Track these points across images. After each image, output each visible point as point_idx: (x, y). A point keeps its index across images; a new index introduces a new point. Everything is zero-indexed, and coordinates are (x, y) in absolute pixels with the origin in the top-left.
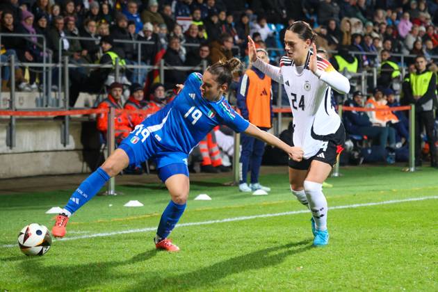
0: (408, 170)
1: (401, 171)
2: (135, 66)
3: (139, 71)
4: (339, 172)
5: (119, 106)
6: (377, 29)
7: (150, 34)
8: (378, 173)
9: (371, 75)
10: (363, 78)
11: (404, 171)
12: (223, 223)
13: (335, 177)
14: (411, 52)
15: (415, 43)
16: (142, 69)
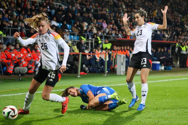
0: (104, 75)
1: (102, 76)
2: (8, 37)
3: (10, 39)
4: (80, 76)
5: (2, 51)
6: (94, 25)
7: (12, 24)
8: (93, 76)
9: (92, 42)
10: (89, 43)
11: (103, 76)
12: (38, 93)
13: (78, 77)
14: (107, 34)
15: (109, 31)
16: (11, 38)
